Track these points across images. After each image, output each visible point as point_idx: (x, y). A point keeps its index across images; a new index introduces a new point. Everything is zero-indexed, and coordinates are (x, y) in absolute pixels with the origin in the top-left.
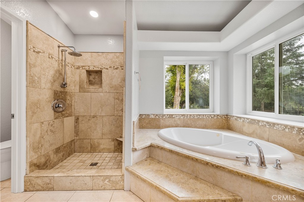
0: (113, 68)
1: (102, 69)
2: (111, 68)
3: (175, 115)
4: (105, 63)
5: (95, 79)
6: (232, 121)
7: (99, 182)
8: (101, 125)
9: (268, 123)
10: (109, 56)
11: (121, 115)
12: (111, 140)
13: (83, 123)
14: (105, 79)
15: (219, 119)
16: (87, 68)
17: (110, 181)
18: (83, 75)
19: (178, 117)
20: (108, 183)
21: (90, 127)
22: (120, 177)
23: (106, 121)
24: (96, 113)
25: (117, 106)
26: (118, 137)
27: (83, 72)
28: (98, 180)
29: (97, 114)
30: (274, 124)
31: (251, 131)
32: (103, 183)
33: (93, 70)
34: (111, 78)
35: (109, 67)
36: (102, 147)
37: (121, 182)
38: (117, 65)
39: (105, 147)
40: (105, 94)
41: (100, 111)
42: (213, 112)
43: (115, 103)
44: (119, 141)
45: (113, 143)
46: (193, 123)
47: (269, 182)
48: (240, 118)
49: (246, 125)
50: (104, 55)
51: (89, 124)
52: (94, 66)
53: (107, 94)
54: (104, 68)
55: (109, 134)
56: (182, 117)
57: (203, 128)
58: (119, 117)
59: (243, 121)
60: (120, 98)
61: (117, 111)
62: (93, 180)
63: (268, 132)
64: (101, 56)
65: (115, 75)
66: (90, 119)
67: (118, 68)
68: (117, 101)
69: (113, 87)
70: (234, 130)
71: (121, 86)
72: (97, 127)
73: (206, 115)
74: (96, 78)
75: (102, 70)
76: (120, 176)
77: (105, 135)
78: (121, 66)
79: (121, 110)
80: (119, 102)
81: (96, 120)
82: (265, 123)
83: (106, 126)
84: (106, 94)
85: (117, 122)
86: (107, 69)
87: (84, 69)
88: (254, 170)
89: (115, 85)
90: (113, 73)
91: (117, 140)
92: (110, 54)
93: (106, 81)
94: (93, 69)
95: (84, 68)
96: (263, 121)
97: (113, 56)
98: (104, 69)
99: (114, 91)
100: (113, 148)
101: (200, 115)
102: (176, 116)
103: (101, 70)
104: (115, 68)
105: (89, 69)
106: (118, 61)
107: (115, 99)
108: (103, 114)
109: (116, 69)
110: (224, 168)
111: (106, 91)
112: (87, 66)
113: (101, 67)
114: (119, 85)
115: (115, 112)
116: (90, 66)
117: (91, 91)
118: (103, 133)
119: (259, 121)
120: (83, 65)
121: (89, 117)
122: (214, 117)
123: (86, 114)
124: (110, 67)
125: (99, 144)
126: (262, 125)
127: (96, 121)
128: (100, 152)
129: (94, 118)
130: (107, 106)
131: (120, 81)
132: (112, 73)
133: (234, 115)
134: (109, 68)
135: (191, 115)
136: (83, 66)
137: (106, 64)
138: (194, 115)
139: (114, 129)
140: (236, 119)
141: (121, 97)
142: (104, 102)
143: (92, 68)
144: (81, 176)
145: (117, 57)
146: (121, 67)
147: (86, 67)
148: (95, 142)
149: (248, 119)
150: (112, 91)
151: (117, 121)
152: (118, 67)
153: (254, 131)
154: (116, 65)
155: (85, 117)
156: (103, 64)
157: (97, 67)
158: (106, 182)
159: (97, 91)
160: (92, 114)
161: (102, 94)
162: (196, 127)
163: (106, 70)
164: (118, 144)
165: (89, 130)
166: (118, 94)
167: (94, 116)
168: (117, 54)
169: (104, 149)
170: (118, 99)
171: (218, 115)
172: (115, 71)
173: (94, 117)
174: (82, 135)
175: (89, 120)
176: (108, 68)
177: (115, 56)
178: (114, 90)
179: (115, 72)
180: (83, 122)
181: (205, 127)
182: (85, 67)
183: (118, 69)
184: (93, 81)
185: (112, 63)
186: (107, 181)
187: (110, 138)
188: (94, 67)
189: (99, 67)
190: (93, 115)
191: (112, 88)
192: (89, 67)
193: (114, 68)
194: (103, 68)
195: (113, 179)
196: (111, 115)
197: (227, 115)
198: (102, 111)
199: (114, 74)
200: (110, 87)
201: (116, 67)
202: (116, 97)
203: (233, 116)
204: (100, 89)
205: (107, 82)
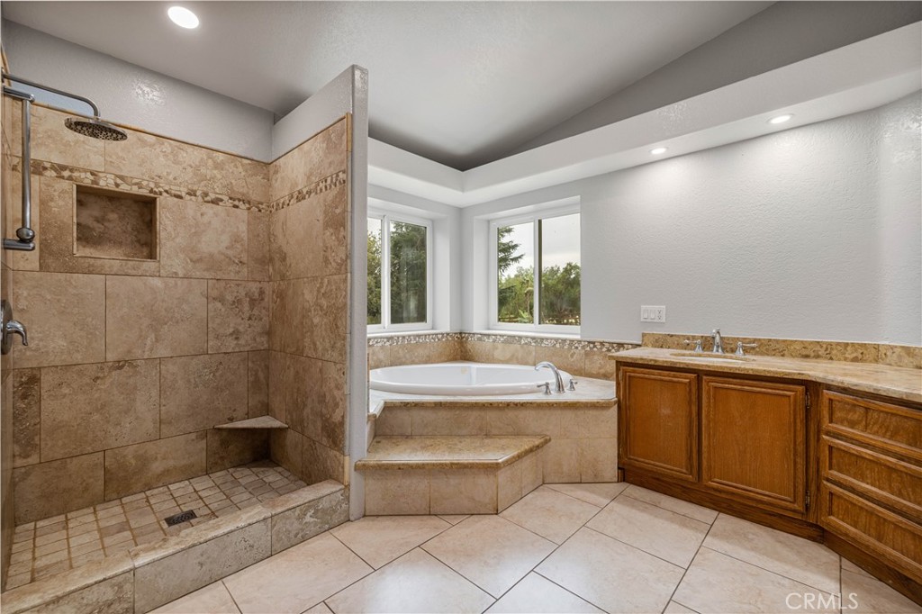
0: (200, 199)
1: (155, 193)
2: (195, 196)
3: (375, 338)
4: (168, 174)
5: (106, 224)
6: (472, 344)
7: (287, 526)
8: (155, 393)
9: (533, 338)
10: (185, 155)
11: (230, 350)
12: (193, 436)
13: (64, 396)
14: (170, 229)
15: (450, 341)
16: (87, 180)
17: (317, 511)
18: (61, 203)
19: (380, 344)
20: (312, 520)
21: (103, 406)
22: (339, 494)
23: (173, 374)
24: (129, 352)
25: (218, 321)
26: (220, 423)
27: (63, 192)
28: (288, 522)
29: (137, 353)
30: (542, 339)
31: (508, 355)
32: (300, 523)
33: (117, 190)
34: (193, 230)
35: (186, 190)
36: (157, 467)
37: (343, 505)
38: (217, 191)
39: (171, 463)
40: (172, 281)
41: (149, 342)
42: (433, 329)
43: (211, 314)
44: (225, 434)
45: (203, 444)
46: (408, 356)
47: (578, 402)
48: (489, 335)
49: (500, 346)
50: (167, 147)
51: (96, 396)
52: (122, 178)
53: (179, 282)
54: (166, 191)
55: (189, 416)
56: (388, 344)
57: (426, 363)
58: (226, 356)
59: (494, 341)
60: (227, 297)
61: (217, 338)
62: (273, 527)
63: (534, 353)
64: (152, 146)
65: (210, 222)
66: (101, 375)
67: (222, 200)
68: (219, 305)
69: (200, 260)
70: (477, 359)
71: (230, 259)
72: (134, 400)
73: (429, 335)
74: (109, 221)
75: (156, 198)
76: (340, 490)
77: (170, 423)
78: (233, 196)
79: (231, 334)
80: (223, 310)
81: (130, 377)
82: (529, 340)
83: (177, 393)
84: (176, 284)
85: (217, 374)
86: (180, 197)
87: (70, 178)
88: (554, 397)
89: (211, 256)
90: (202, 215)
91: (219, 429)
92: (190, 149)
93: (176, 237)
94: (113, 188)
95: (66, 174)
96: (527, 337)
97: (202, 159)
98: (165, 194)
99: (207, 275)
100: (204, 461)
101: (419, 336)
102: (377, 342)
103: (152, 195)
104: (208, 199)
105: (94, 182)
106: (219, 176)
107: (210, 299)
108: (163, 351)
109: (212, 202)
110: (531, 403)
111: (176, 273)
112: (85, 171)
113: (152, 185)
114: (223, 254)
115: (211, 343)
116: (101, 175)
117: (107, 270)
118: (163, 417)
119: (520, 337)
120: (62, 162)
121: (94, 366)
122: (443, 337)
123: (78, 357)
124: (192, 193)
125: (144, 461)
126: (526, 344)
127: (131, 381)
128: (149, 489)
129: (120, 368)
130: (177, 322)
131: (226, 243)
132: (199, 215)
133: (474, 331)
134: (188, 197)
135: (404, 337)
136: (64, 168)
137: (175, 179)
138: (409, 336)
139: (205, 397)
140: (479, 339)
141: (233, 292)
142: (166, 310)
143: (112, 182)
144: (238, 528)
145: (217, 166)
146: (231, 198)
147: (76, 174)
148: (125, 456)
149: (502, 336)
150: (198, 274)
151: (217, 370)
152: (220, 196)
153: (513, 356)
154: (214, 189)
155: (77, 368)
156: (159, 177)
157: (136, 184)
158: (308, 519)
159: (134, 269)
160: (111, 357)
161: (157, 282)
162: (413, 363)
163: (176, 199)
164: (221, 444)
165: (96, 417)
166: (222, 284)
167: (119, 362)
168: (215, 154)
169: (167, 472)
170: (221, 299)
171: (448, 334)
172: (210, 210)
173: (119, 365)
174: (60, 443)
175: (98, 378)
176: (183, 194)
177: (210, 160)
178: (207, 270)
179: (211, 212)
180: (65, 390)
181: (428, 360)
182: (71, 170)
183: (221, 203)
184: (93, 229)
185: (200, 182)
186: (309, 514)
187: (190, 430)
188: (119, 181)
189: (145, 183)
190: (116, 359)
191: (197, 265)
192: (92, 174)
193: (206, 199)
194: (161, 190)
195: (324, 504)
196: (193, 353)
197: (461, 333)
198: (157, 340)
199: (206, 219)
200: (191, 260)
201: (212, 196)
202: (215, 293)
203: (474, 334)
204: (149, 265)
205: (178, 240)
